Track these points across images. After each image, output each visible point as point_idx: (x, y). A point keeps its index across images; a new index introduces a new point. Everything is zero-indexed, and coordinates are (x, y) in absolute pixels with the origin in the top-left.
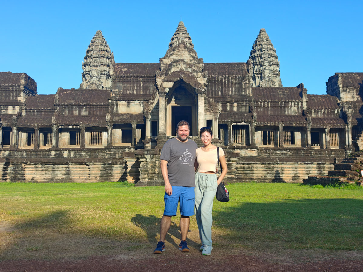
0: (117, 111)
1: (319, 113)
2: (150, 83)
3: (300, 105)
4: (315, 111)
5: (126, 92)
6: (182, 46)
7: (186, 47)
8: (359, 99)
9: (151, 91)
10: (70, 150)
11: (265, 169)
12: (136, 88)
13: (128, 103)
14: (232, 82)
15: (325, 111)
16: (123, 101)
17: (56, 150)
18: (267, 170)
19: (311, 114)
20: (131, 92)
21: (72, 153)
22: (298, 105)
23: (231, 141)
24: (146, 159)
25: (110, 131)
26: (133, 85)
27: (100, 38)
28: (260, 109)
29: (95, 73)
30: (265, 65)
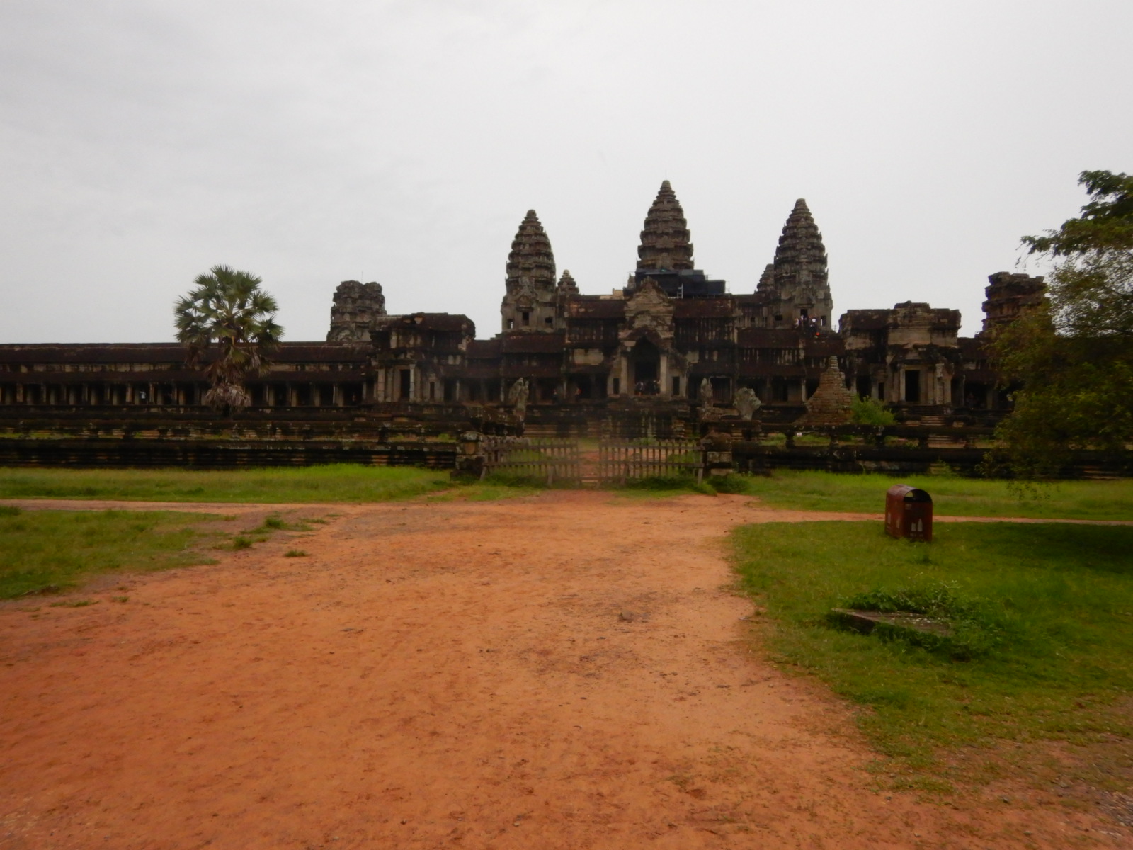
0: (573, 360)
2: (610, 325)
5: (584, 337)
13: (586, 351)
16: (580, 348)
20: (590, 338)
24: (608, 419)
25: (565, 385)
26: (592, 329)
27: (533, 222)
28: (746, 358)
29: (526, 280)
30: (802, 262)
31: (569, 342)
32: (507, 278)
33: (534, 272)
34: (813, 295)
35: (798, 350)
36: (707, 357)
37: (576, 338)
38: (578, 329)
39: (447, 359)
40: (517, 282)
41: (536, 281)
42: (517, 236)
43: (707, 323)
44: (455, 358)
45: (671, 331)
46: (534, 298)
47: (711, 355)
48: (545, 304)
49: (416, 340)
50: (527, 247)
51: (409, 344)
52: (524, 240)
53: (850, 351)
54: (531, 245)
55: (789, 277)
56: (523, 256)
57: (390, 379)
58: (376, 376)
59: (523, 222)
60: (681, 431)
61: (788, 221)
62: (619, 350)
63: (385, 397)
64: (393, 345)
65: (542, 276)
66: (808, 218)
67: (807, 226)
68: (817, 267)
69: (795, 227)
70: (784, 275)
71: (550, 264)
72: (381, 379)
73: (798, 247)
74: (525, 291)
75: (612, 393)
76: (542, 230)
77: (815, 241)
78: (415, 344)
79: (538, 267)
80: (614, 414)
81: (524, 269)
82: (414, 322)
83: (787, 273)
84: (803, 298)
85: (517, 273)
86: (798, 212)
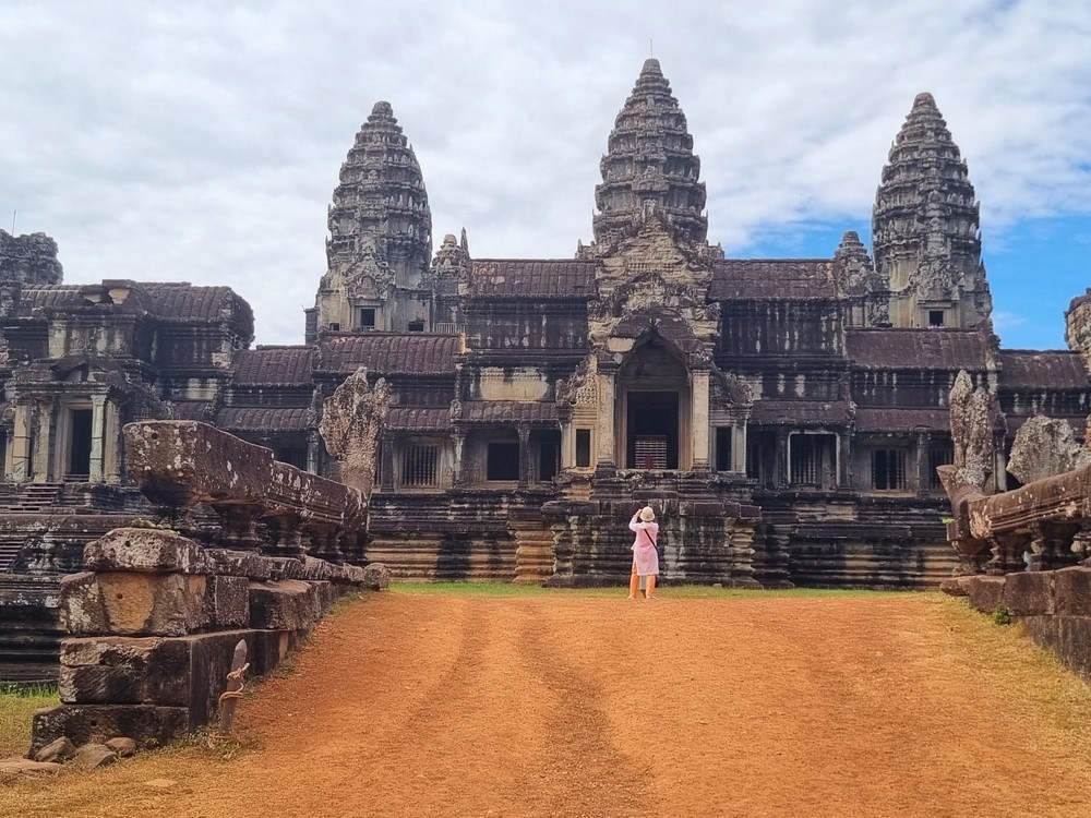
0: (478, 393)
1: (1035, 406)
2: (565, 315)
4: (1021, 399)
5: (503, 340)
6: (655, 223)
7: (665, 228)
9: (570, 340)
11: (876, 556)
12: (527, 332)
13: (508, 373)
14: (791, 315)
15: (1049, 400)
16: (495, 366)
18: (881, 557)
20: (516, 342)
23: (786, 480)
24: (569, 525)
25: (459, 450)
26: (522, 322)
27: (386, 126)
28: (869, 392)
29: (368, 242)
30: (931, 218)
31: (469, 350)
32: (330, 239)
33: (384, 228)
34: (954, 283)
35: (985, 373)
36: (781, 389)
37: (484, 341)
38: (489, 322)
39: (185, 387)
40: (352, 244)
41: (391, 246)
42: (351, 154)
43: (782, 312)
44: (204, 385)
45: (711, 319)
46: (387, 281)
47: (791, 384)
48: (409, 294)
49: (110, 340)
50: (373, 176)
51: (95, 349)
52: (367, 161)
54: (378, 171)
55: (906, 246)
56: (365, 194)
57: (45, 431)
58: (11, 423)
59: (366, 126)
60: (746, 555)
61: (901, 137)
62: (593, 364)
63: (30, 472)
64: (56, 348)
65: (404, 236)
66: (940, 128)
67: (939, 145)
68: (961, 228)
69: (916, 148)
70: (896, 242)
71: (419, 213)
72: (20, 430)
73: (922, 187)
74: (369, 265)
75: (574, 465)
76: (404, 144)
77: (955, 176)
78: (108, 351)
79: (395, 216)
80: (583, 512)
81: (365, 221)
82: (110, 300)
83: (900, 238)
84: (933, 289)
85: (350, 228)
86: (920, 118)
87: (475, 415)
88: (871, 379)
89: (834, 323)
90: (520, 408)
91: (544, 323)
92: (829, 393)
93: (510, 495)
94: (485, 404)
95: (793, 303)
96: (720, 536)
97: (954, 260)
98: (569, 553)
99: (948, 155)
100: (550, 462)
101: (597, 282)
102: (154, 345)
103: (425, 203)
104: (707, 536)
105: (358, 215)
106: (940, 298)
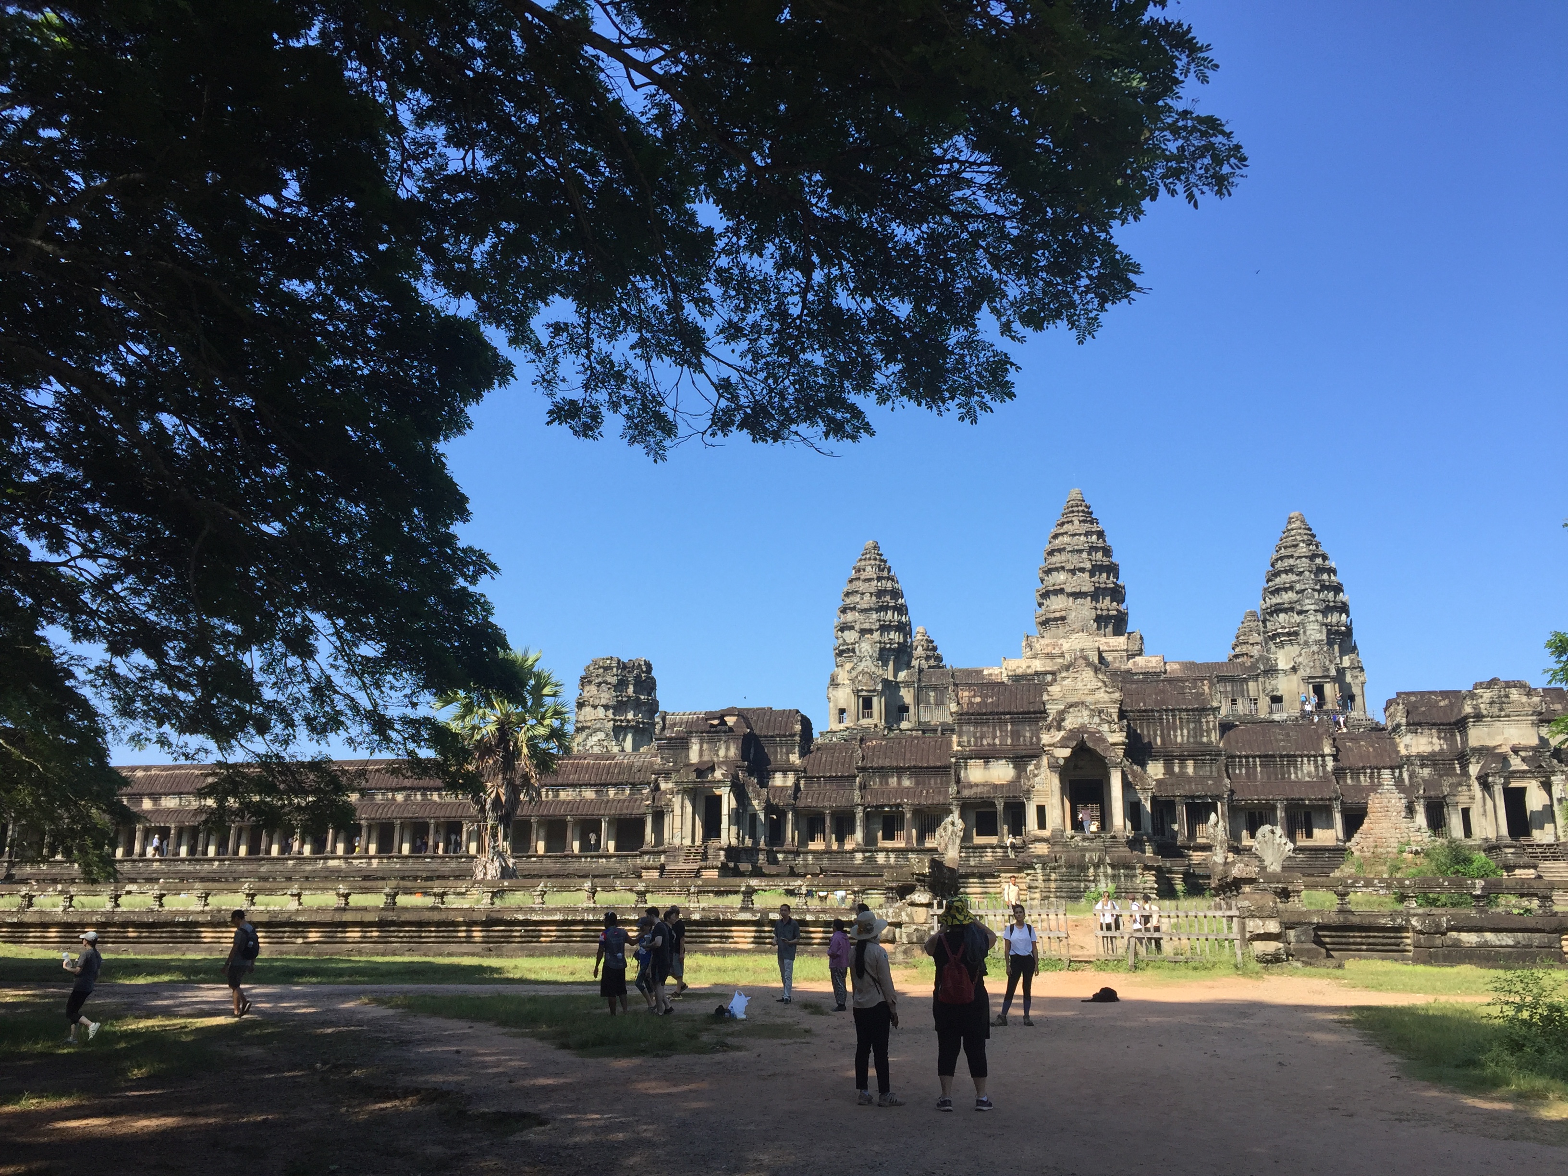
0: (967, 776)
1: (1362, 778)
2: (1023, 721)
3: (1320, 762)
4: (1352, 773)
5: (982, 741)
6: (1081, 662)
7: (1089, 664)
8: (1445, 747)
9: (1028, 739)
10: (887, 851)
12: (998, 734)
13: (987, 762)
15: (1372, 773)
16: (977, 758)
17: (863, 851)
19: (1345, 778)
20: (990, 741)
21: (892, 856)
22: (1316, 761)
24: (1035, 869)
26: (994, 729)
27: (875, 559)
28: (1240, 770)
29: (867, 647)
30: (1307, 611)
31: (959, 748)
32: (836, 645)
33: (876, 635)
34: (1331, 661)
36: (1177, 769)
37: (969, 742)
38: (972, 729)
39: (773, 778)
40: (853, 651)
41: (882, 650)
42: (851, 581)
43: (1174, 716)
44: (785, 776)
45: (1121, 730)
46: (881, 676)
47: (1183, 766)
48: (897, 684)
49: (727, 749)
50: (867, 597)
51: (718, 756)
52: (861, 586)
53: (1408, 757)
54: (870, 593)
55: (1289, 634)
56: (862, 611)
57: (689, 810)
58: (668, 806)
61: (1278, 548)
62: (1045, 760)
63: (683, 838)
64: (694, 756)
65: (892, 641)
66: (1311, 539)
68: (1334, 618)
69: (1292, 556)
70: (1280, 631)
71: (903, 622)
72: (677, 810)
73: (1298, 587)
74: (867, 664)
75: (1036, 827)
76: (889, 571)
77: (1326, 577)
78: (726, 757)
79: (885, 628)
80: (1044, 861)
81: (863, 632)
82: (723, 723)
83: (1283, 627)
84: (1314, 667)
85: (850, 636)
86: (1293, 533)
87: (966, 793)
88: (1240, 762)
89: (1211, 724)
90: (995, 786)
91: (1009, 728)
92: (1211, 772)
93: (993, 847)
94: (971, 786)
95: (1180, 710)
96: (1135, 876)
97: (1330, 643)
98: (1036, 888)
99: (1319, 561)
100: (1017, 825)
101: (1044, 704)
102: (752, 751)
103: (906, 614)
104: (1125, 876)
105: (857, 627)
106: (1320, 674)
